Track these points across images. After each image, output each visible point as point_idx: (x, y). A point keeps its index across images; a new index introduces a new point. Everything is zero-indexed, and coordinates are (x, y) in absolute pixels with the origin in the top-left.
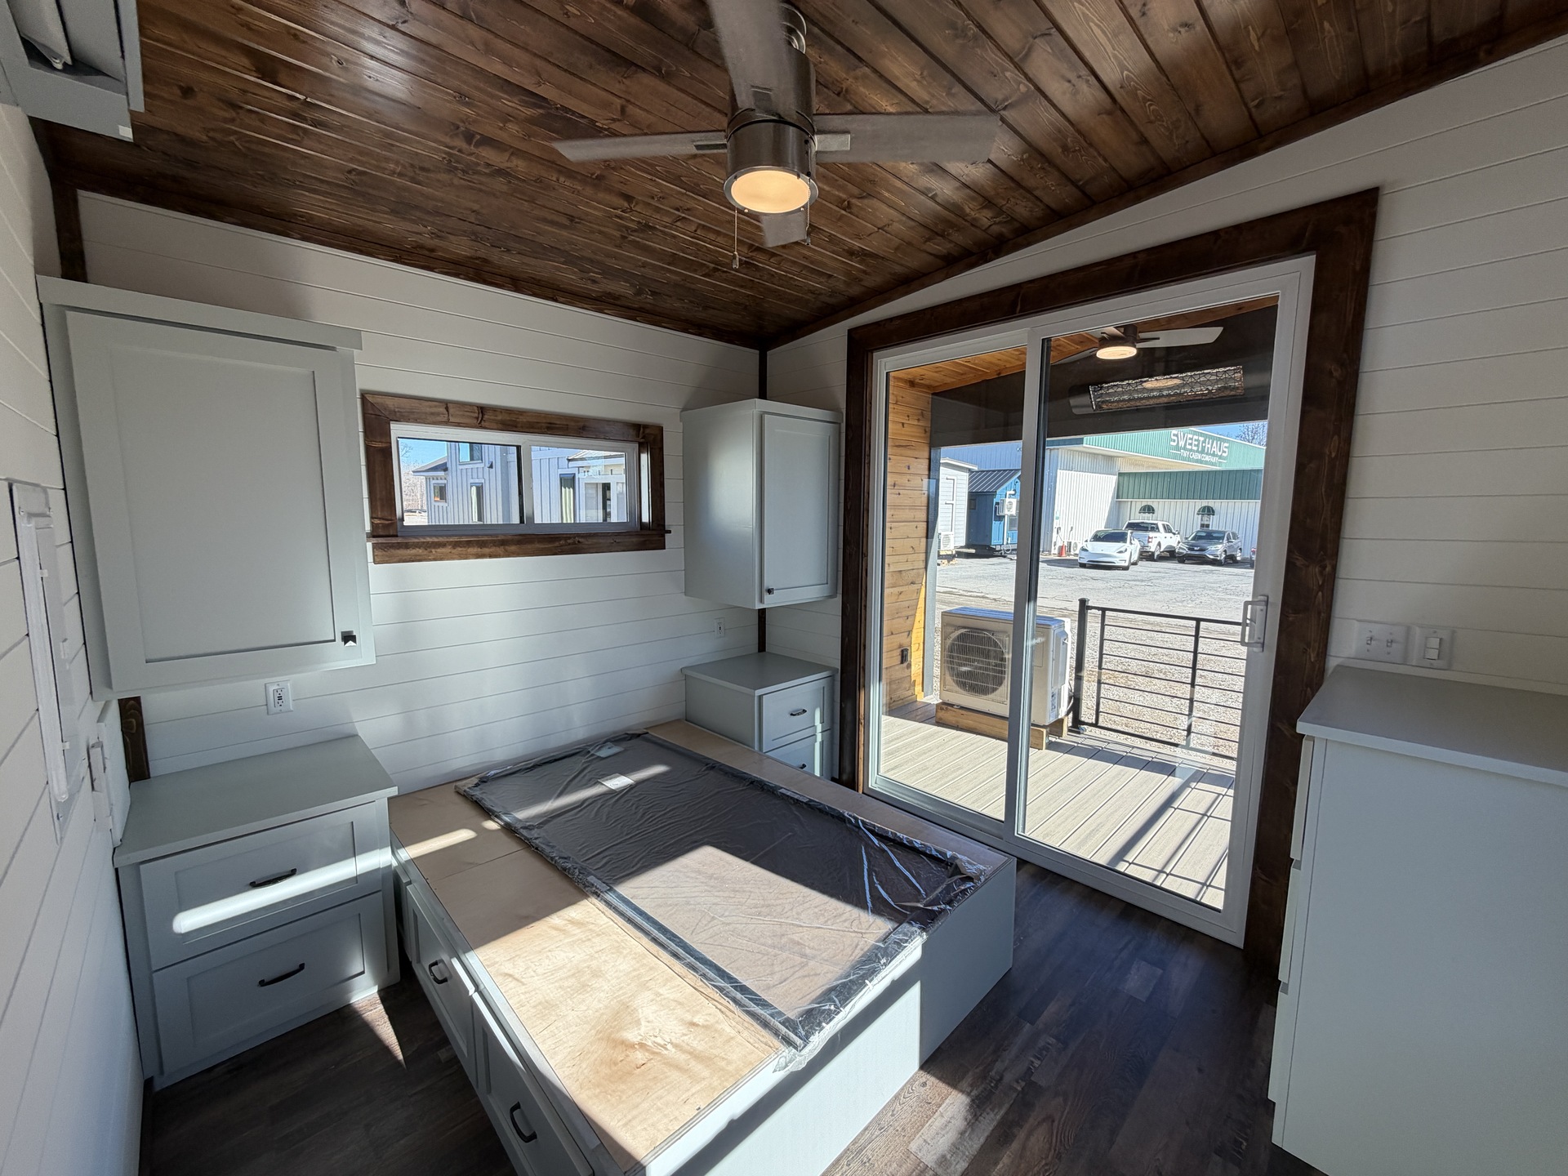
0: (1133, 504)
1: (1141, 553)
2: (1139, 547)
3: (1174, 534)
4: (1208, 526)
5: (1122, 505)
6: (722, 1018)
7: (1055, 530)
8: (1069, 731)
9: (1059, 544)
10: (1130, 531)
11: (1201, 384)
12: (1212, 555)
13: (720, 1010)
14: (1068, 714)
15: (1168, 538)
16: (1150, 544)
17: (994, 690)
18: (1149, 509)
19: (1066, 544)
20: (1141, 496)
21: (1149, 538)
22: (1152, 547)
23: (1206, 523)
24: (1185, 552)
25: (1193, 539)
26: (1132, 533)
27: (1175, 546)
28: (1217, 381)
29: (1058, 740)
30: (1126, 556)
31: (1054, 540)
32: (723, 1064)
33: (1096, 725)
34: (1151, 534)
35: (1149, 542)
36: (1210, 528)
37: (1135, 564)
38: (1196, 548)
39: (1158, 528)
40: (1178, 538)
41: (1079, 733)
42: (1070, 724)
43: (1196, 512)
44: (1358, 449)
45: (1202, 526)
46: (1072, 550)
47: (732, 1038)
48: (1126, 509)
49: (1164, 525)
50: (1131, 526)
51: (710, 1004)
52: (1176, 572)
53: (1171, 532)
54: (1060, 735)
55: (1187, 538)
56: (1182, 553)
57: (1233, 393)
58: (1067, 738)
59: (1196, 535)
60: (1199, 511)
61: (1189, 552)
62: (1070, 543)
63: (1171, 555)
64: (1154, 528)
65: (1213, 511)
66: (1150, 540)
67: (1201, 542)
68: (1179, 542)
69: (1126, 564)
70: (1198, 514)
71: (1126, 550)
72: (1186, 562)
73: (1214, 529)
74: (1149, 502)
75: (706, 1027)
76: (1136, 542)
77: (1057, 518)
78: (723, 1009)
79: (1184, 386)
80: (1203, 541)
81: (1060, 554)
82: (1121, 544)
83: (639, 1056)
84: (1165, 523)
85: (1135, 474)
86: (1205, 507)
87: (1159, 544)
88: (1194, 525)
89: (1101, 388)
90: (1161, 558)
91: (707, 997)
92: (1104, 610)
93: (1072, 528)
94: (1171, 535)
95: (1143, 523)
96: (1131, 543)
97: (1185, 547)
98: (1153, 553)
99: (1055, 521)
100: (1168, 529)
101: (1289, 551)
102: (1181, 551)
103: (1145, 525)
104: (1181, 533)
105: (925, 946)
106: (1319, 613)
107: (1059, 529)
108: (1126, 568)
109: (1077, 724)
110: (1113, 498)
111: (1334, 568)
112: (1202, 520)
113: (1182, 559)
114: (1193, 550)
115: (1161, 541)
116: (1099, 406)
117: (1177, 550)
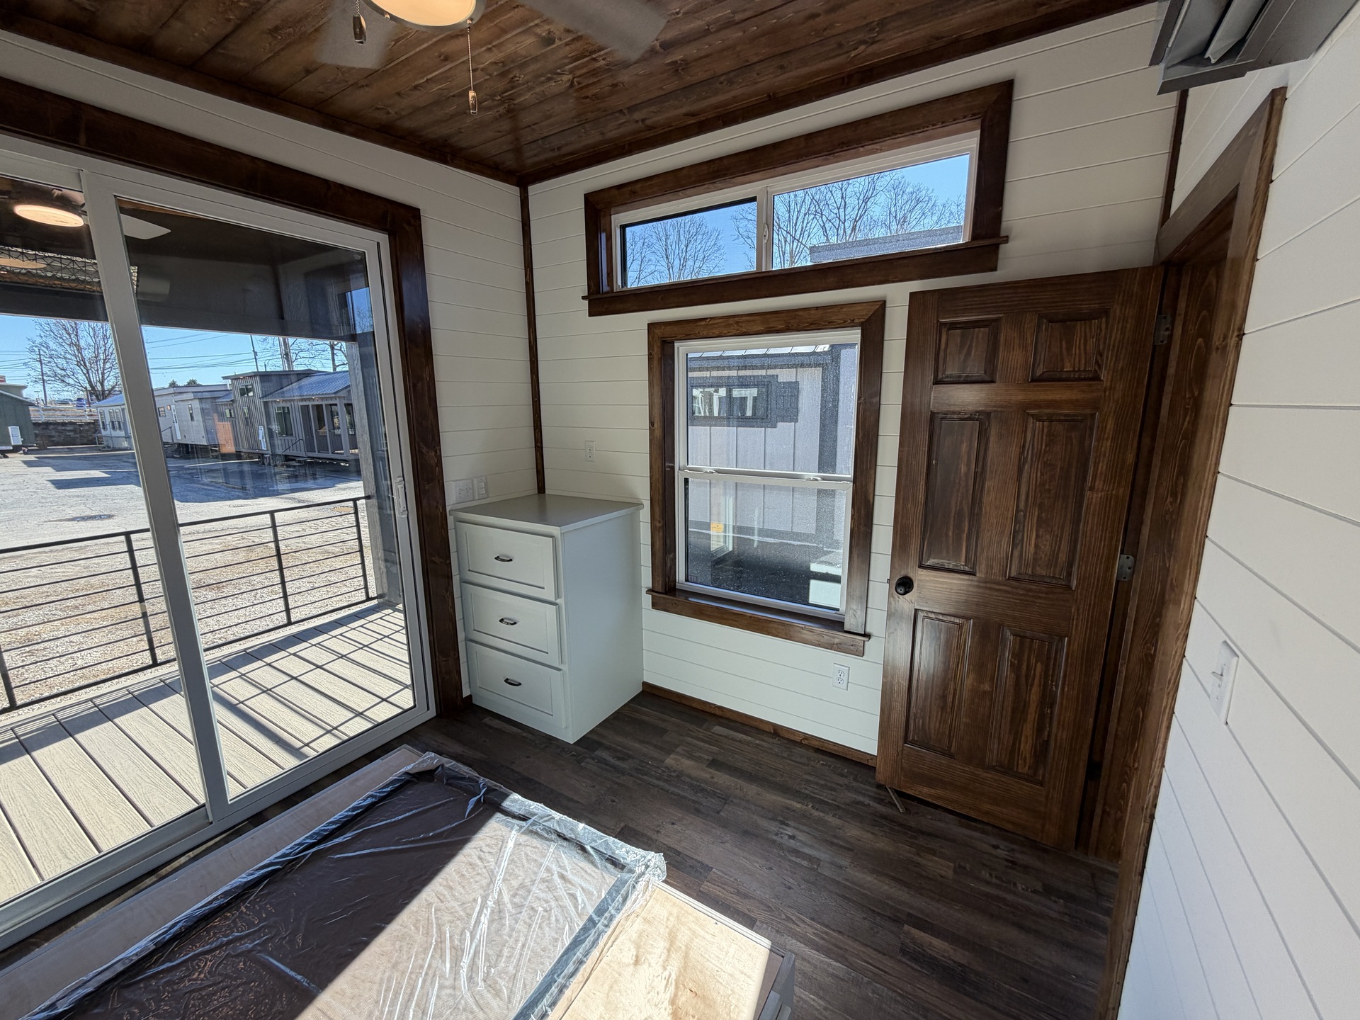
6: (624, 937)
13: (614, 942)
32: (672, 919)
47: (645, 919)
51: (608, 954)
75: (638, 947)
78: (612, 939)
83: (684, 997)
91: (599, 960)
106: (439, 481)
111: (440, 450)
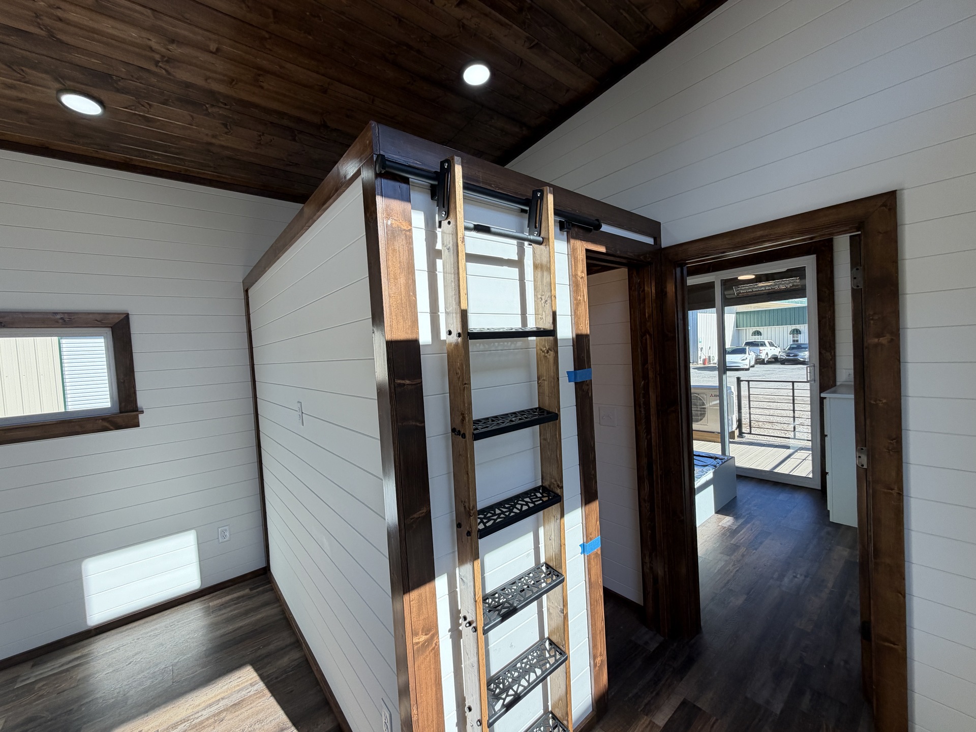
0: (747, 330)
1: (756, 360)
2: (754, 356)
3: (776, 347)
4: (797, 341)
5: (740, 331)
7: (699, 349)
8: (738, 437)
9: (703, 357)
10: (747, 347)
11: (782, 284)
12: (802, 358)
14: (736, 429)
15: (773, 350)
16: (761, 354)
17: (701, 419)
18: (758, 333)
19: (707, 357)
20: (752, 326)
21: (760, 350)
22: (763, 356)
23: (796, 339)
24: (784, 358)
25: (789, 349)
26: (749, 348)
27: (777, 354)
28: (789, 283)
29: (733, 440)
30: (747, 362)
31: (699, 355)
33: (750, 433)
34: (761, 348)
35: (760, 353)
36: (799, 342)
37: (753, 366)
38: (791, 355)
39: (765, 344)
40: (779, 349)
41: (743, 437)
42: (738, 434)
43: (789, 333)
44: (837, 315)
45: (794, 341)
46: (711, 361)
48: (743, 334)
49: (769, 342)
50: (748, 344)
52: (780, 370)
53: (774, 346)
54: (734, 438)
55: (784, 349)
56: (783, 358)
57: (797, 287)
58: (737, 439)
59: (790, 347)
60: (791, 332)
61: (787, 358)
62: (710, 356)
63: (775, 360)
64: (763, 344)
65: (800, 332)
66: (761, 352)
67: (793, 351)
68: (780, 352)
69: (748, 367)
70: (790, 334)
71: (747, 358)
72: (786, 363)
73: (802, 342)
74: (758, 329)
76: (752, 353)
77: (700, 342)
79: (775, 285)
80: (796, 350)
81: (704, 363)
82: (743, 355)
84: (770, 341)
85: (747, 312)
86: (794, 330)
87: (767, 354)
88: (789, 340)
89: (739, 287)
90: (769, 362)
92: (748, 381)
93: (710, 347)
94: (774, 348)
95: (755, 342)
96: (749, 354)
97: (784, 354)
98: (764, 360)
99: (699, 344)
100: (771, 344)
101: (820, 349)
102: (782, 357)
103: (757, 343)
104: (781, 346)
105: (714, 473)
106: (832, 368)
107: (702, 349)
108: (748, 369)
109: (741, 434)
110: (734, 328)
111: (835, 353)
112: (793, 337)
113: (783, 362)
114: (789, 356)
115: (767, 352)
116: (738, 294)
117: (779, 357)
